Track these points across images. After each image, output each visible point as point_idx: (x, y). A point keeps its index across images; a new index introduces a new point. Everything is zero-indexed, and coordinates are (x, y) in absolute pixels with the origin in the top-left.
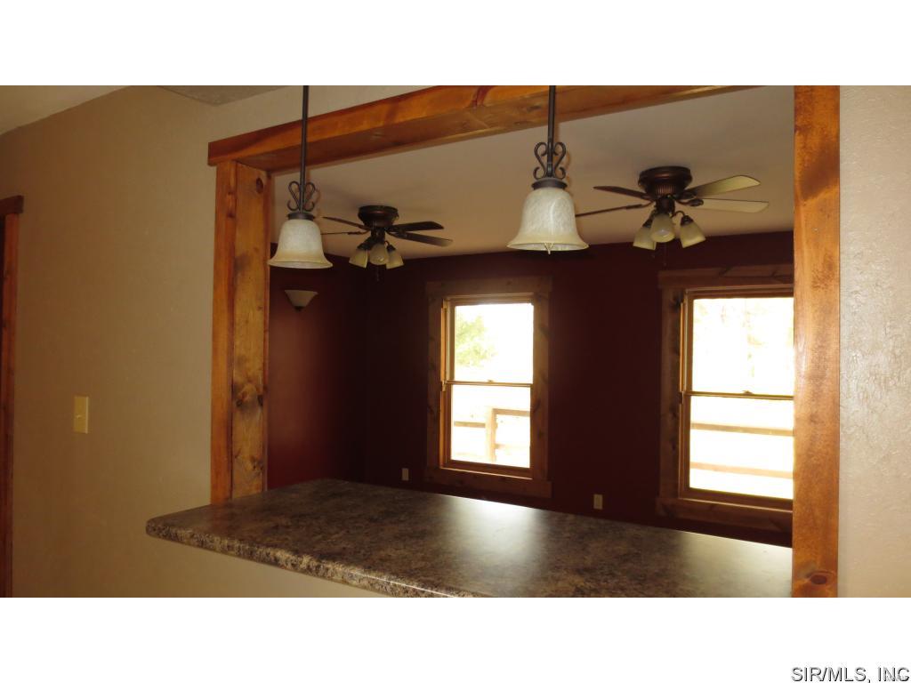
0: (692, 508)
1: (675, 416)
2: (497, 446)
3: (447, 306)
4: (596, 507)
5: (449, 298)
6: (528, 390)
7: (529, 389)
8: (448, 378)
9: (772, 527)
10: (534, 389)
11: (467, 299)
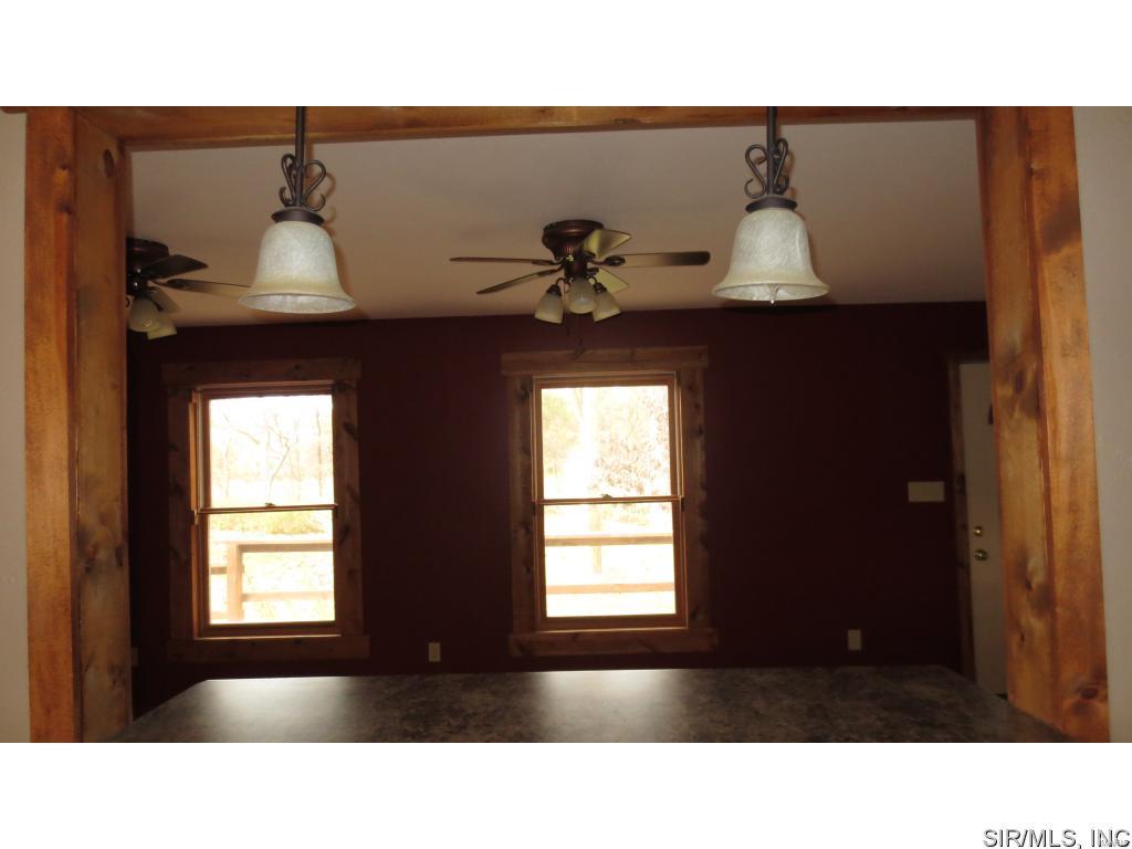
0: (553, 642)
1: (529, 531)
2: (244, 598)
3: (197, 399)
4: (431, 659)
5: (199, 388)
6: (329, 514)
7: (331, 511)
8: (201, 505)
9: (642, 649)
10: (337, 511)
11: (227, 389)
